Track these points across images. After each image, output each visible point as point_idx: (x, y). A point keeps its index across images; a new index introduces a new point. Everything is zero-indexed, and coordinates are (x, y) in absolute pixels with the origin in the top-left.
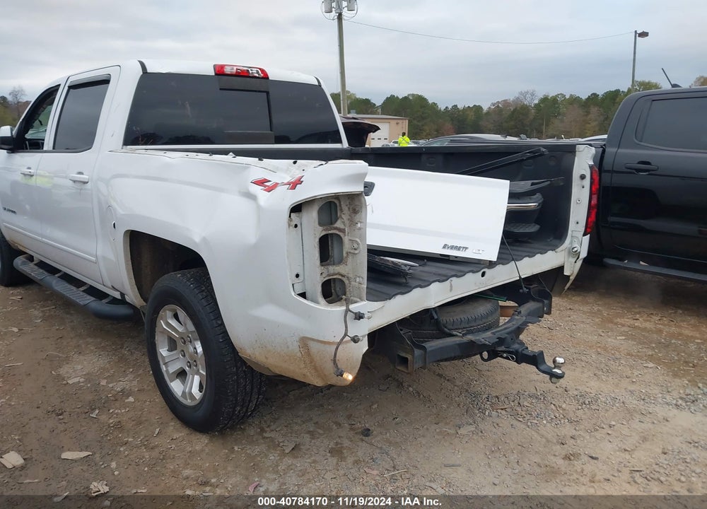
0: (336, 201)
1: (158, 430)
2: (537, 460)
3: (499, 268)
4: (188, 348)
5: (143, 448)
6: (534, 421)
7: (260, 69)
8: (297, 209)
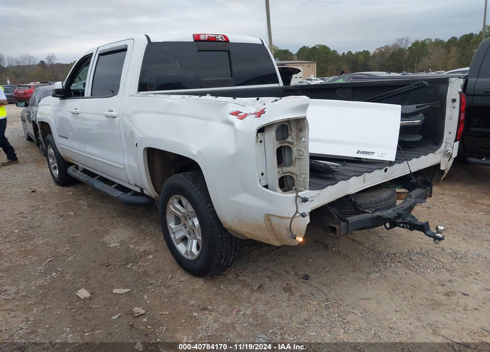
0: (288, 124)
1: (170, 275)
2: (425, 295)
3: (396, 166)
4: (188, 223)
5: (162, 287)
6: (421, 270)
7: (223, 35)
8: (261, 130)
